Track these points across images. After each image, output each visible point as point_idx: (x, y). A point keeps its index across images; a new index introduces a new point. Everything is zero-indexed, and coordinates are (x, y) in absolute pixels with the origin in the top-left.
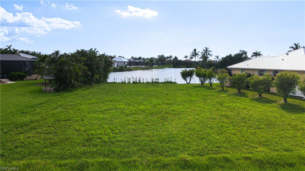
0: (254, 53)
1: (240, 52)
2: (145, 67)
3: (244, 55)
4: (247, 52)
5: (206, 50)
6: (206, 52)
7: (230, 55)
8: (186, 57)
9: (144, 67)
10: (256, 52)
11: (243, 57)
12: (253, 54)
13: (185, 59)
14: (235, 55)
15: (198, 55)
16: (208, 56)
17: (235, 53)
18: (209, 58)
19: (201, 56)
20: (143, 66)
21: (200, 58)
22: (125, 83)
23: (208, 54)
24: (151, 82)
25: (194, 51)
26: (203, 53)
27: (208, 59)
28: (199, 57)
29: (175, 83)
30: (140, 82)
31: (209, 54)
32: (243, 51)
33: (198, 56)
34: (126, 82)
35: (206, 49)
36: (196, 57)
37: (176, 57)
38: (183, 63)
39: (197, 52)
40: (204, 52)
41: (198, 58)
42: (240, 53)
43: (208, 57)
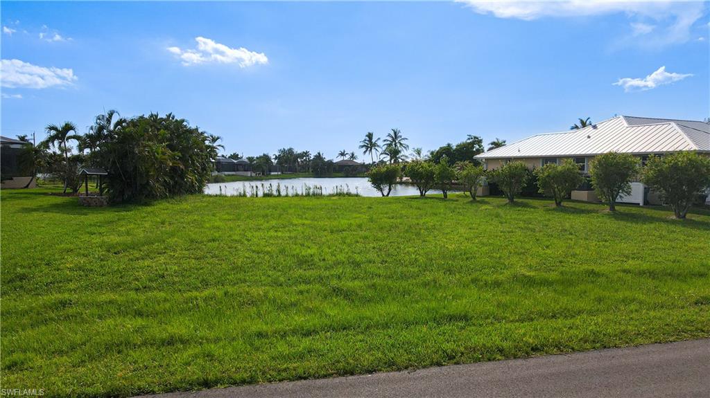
0: (492, 144)
1: (469, 139)
2: (254, 175)
3: (477, 147)
4: (481, 140)
5: (396, 135)
6: (394, 140)
7: (449, 145)
8: (343, 154)
9: (251, 176)
10: (496, 141)
11: (474, 150)
12: (491, 146)
13: (340, 159)
14: (457, 146)
15: (378, 146)
16: (400, 149)
17: (459, 142)
18: (402, 153)
19: (384, 148)
20: (249, 174)
21: (382, 154)
22: (245, 195)
23: (398, 145)
24: (304, 194)
25: (367, 138)
26: (389, 142)
27: (400, 155)
28: (380, 150)
29: (357, 195)
30: (279, 195)
31: (401, 144)
32: (475, 137)
33: (377, 148)
34: (248, 196)
35: (395, 133)
36: (373, 150)
37: (319, 153)
38: (337, 168)
39: (373, 141)
40: (390, 139)
41: (378, 154)
42: (468, 141)
43: (400, 152)
